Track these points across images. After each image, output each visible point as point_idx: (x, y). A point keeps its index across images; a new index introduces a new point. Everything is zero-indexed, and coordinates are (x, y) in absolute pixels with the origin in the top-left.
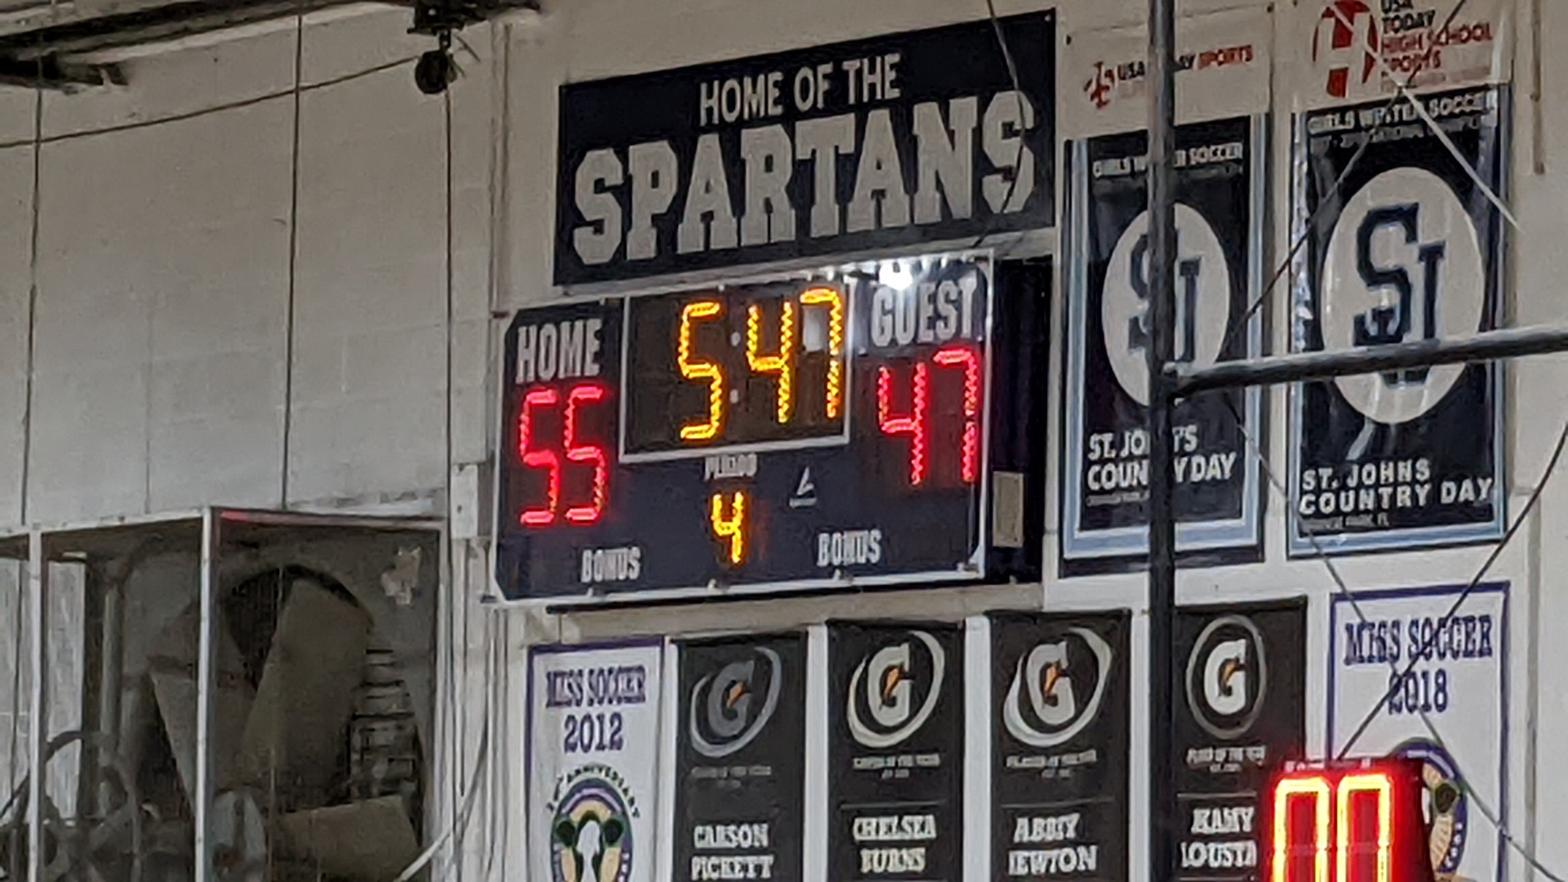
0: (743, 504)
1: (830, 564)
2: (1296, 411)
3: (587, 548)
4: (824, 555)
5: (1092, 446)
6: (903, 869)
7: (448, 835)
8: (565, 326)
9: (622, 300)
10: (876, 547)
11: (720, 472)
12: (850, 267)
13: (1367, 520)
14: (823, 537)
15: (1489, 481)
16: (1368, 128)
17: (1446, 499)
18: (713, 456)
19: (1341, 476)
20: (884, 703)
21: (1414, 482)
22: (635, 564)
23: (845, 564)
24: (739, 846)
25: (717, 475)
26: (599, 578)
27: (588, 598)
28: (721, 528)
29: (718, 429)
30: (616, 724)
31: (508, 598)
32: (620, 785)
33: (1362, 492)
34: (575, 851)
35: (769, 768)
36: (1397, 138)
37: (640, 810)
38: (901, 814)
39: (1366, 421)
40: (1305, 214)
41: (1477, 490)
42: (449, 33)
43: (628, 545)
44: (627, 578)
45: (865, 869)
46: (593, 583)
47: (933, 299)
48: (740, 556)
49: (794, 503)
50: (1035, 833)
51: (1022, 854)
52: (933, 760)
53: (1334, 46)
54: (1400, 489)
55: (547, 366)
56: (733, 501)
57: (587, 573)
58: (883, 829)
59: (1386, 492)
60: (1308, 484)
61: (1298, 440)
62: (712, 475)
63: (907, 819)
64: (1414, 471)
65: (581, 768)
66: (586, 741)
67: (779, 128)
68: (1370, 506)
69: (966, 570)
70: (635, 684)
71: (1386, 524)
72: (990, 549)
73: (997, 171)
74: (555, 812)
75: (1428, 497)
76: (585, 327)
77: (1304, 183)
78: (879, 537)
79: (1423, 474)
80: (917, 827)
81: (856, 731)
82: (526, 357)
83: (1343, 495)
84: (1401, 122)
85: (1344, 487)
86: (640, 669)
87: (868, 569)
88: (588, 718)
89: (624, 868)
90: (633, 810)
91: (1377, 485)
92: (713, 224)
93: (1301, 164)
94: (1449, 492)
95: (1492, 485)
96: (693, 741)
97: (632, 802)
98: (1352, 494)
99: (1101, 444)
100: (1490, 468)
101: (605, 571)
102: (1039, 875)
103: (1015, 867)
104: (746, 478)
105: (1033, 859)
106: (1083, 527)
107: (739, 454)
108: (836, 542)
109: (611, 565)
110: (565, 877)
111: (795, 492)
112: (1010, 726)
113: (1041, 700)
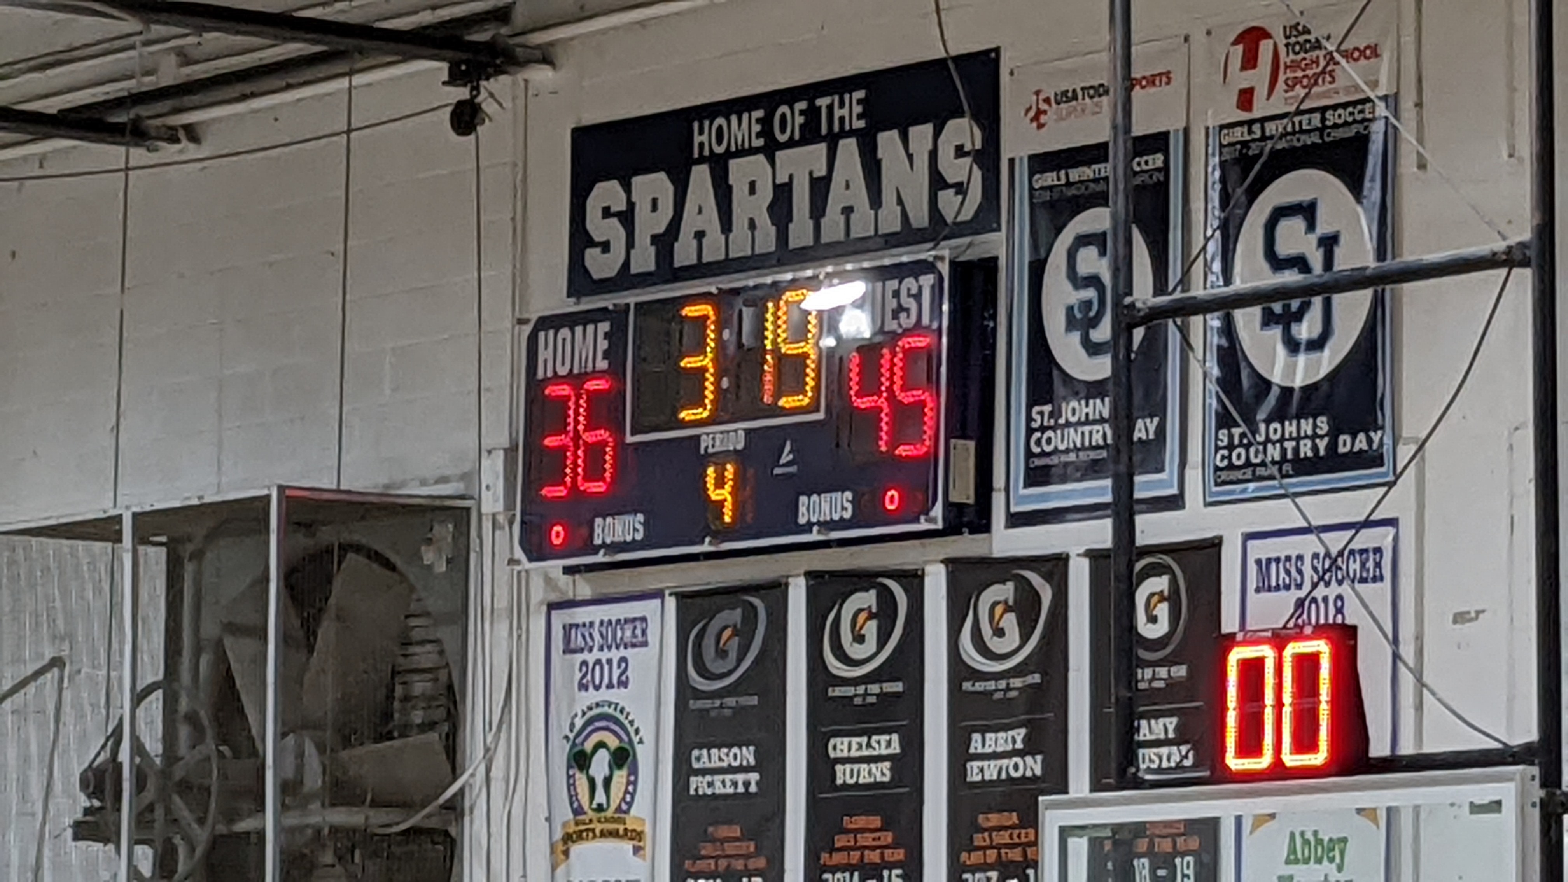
0: (733, 475)
1: (809, 521)
3: (598, 516)
4: (803, 515)
5: (1035, 415)
6: (872, 780)
7: (477, 766)
8: (578, 328)
9: (628, 306)
10: (849, 506)
11: (713, 446)
13: (1274, 470)
14: (803, 499)
15: (1380, 432)
16: (1271, 137)
17: (1342, 449)
18: (708, 434)
19: (1251, 433)
20: (855, 640)
21: (1315, 436)
22: (640, 528)
23: (823, 520)
24: (730, 764)
25: (710, 450)
26: (608, 541)
27: (601, 558)
28: (715, 495)
29: (711, 410)
30: (623, 666)
31: (530, 559)
32: (627, 718)
33: (1270, 446)
34: (588, 775)
35: (756, 697)
36: (1298, 145)
37: (644, 739)
38: (869, 733)
39: (1273, 386)
40: (1217, 213)
41: (1370, 441)
42: (478, 85)
43: (635, 512)
44: (634, 539)
45: (839, 781)
46: (604, 545)
47: (896, 294)
48: (731, 517)
49: (777, 471)
50: (987, 745)
51: (975, 765)
52: (897, 686)
53: (1244, 68)
54: (1302, 443)
55: (563, 364)
56: (726, 470)
57: (599, 536)
58: (854, 746)
59: (1290, 445)
60: (1222, 441)
61: (1213, 405)
62: (707, 448)
63: (875, 738)
64: (1315, 426)
65: (593, 704)
66: (597, 682)
67: (761, 158)
68: (1277, 458)
69: (927, 522)
70: (639, 631)
71: (1291, 472)
72: (948, 505)
73: (949, 186)
74: (571, 742)
75: (1328, 448)
76: (595, 329)
77: (1218, 187)
78: (850, 498)
79: (1321, 429)
80: (883, 744)
81: (832, 665)
82: (545, 357)
83: (1252, 449)
84: (1302, 131)
85: (1254, 443)
86: (644, 619)
87: (843, 524)
88: (598, 662)
89: (631, 787)
90: (638, 739)
91: (1282, 440)
92: (704, 240)
93: (1214, 170)
94: (1345, 444)
95: (1383, 435)
96: (688, 674)
97: (637, 731)
98: (1260, 448)
99: (1042, 414)
100: (1381, 423)
101: (614, 536)
102: (991, 781)
103: (972, 775)
104: (736, 451)
105: (986, 768)
106: (1027, 485)
107: (728, 432)
108: (814, 502)
109: (619, 529)
110: (580, 797)
111: (778, 462)
112: (964, 657)
113: (990, 632)
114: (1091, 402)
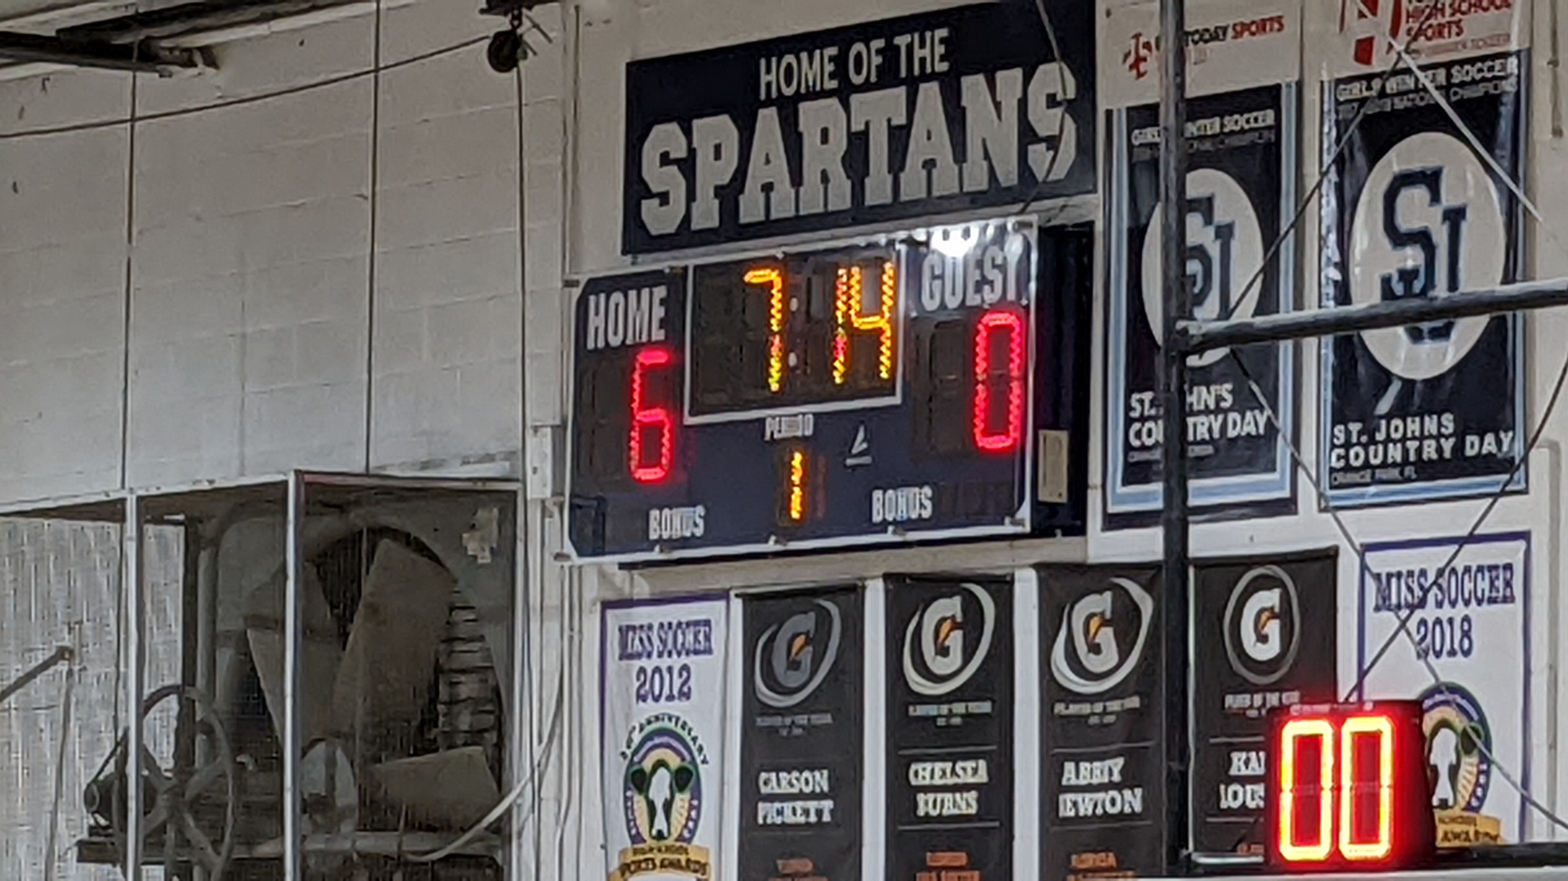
0: (802, 463)
1: (884, 520)
2: (1326, 370)
3: (654, 507)
4: (878, 512)
5: (1134, 404)
6: (957, 812)
7: (526, 784)
8: (632, 294)
9: (685, 269)
10: (928, 504)
11: (780, 431)
12: (902, 235)
13: (1395, 473)
14: (877, 494)
15: (1510, 434)
16: (1392, 95)
17: (1470, 452)
18: (774, 418)
19: (1370, 431)
20: (937, 653)
21: (1440, 435)
22: (700, 522)
23: (899, 519)
24: (801, 790)
25: (776, 436)
26: (665, 535)
27: (656, 555)
30: (685, 674)
31: (581, 554)
32: (689, 734)
33: (1391, 445)
34: (647, 798)
35: (830, 715)
36: (1422, 104)
37: (708, 758)
38: (954, 759)
39: (1394, 378)
40: (1334, 178)
41: (1499, 443)
42: (520, 14)
43: (693, 504)
44: (693, 535)
45: (922, 812)
46: (660, 540)
47: (980, 264)
48: (800, 512)
49: (850, 462)
50: (1081, 776)
51: (1069, 798)
52: (984, 707)
53: (1361, 16)
54: (1426, 443)
55: (616, 333)
56: (792, 458)
57: (655, 530)
58: (938, 773)
59: (1412, 445)
60: (1338, 439)
61: (1328, 394)
62: (772, 434)
63: (960, 764)
64: (1440, 425)
65: (653, 719)
66: (657, 692)
67: (834, 102)
68: (1399, 459)
69: (1014, 523)
70: (701, 637)
71: (1414, 476)
72: (1036, 504)
73: (1039, 140)
74: (627, 762)
75: (1454, 449)
76: (651, 294)
77: (1333, 149)
78: (930, 494)
79: (1447, 428)
80: (970, 772)
81: (913, 680)
82: (596, 324)
83: (1372, 449)
85: (1373, 441)
86: (707, 623)
87: (920, 524)
88: (657, 670)
89: (693, 814)
90: (702, 757)
91: (1404, 439)
92: (773, 195)
93: (1330, 130)
94: (1472, 446)
95: (1513, 438)
96: (757, 691)
97: (701, 749)
98: (1381, 448)
99: (1141, 402)
100: (1511, 422)
101: (671, 529)
102: (1086, 817)
103: (1065, 809)
104: (805, 438)
105: (1080, 800)
106: (1126, 482)
107: (796, 415)
108: (890, 499)
109: (677, 522)
110: (638, 822)
111: (850, 451)
112: (1057, 675)
113: (1085, 648)
114: (1195, 389)
